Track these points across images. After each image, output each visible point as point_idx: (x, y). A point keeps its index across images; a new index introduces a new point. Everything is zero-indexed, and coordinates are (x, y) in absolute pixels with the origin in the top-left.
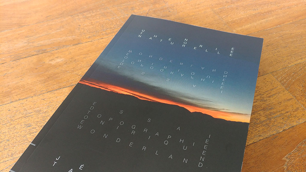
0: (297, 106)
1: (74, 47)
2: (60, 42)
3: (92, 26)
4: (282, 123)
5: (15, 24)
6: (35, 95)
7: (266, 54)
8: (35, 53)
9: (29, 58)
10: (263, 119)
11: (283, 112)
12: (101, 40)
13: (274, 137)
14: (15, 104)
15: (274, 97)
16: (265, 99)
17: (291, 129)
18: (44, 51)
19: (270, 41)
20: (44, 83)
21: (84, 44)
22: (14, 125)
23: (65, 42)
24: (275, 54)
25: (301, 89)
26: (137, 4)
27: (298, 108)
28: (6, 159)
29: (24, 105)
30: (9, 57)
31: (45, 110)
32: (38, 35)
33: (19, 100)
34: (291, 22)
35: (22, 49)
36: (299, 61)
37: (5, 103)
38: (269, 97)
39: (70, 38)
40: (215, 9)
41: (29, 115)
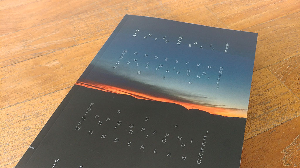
0: (294, 99)
1: (70, 49)
2: (55, 45)
3: (87, 28)
4: (279, 117)
5: (11, 28)
6: (33, 98)
7: (261, 49)
8: (32, 57)
9: (26, 62)
10: (260, 113)
11: (280, 106)
12: (97, 41)
13: (272, 131)
14: (13, 108)
15: (270, 91)
16: (261, 93)
17: (288, 122)
18: (41, 55)
19: (264, 35)
20: (42, 85)
21: (79, 46)
22: (12, 129)
23: (61, 44)
24: (270, 48)
25: (297, 82)
26: (131, 4)
27: (294, 101)
28: (6, 163)
29: (22, 108)
30: (6, 61)
31: (43, 113)
32: (34, 39)
33: (17, 103)
34: (285, 15)
35: (18, 53)
36: (294, 54)
37: (3, 107)
38: (266, 91)
39: (66, 40)
40: (209, 6)
41: (28, 118)
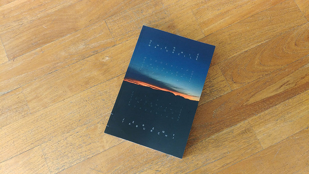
2: (104, 45)
4: (216, 94)
6: (101, 83)
8: (92, 54)
9: (90, 57)
11: (218, 88)
13: (211, 101)
15: (216, 80)
18: (97, 52)
19: (222, 39)
20: (104, 75)
29: (98, 89)
32: (89, 39)
33: (94, 86)
34: (239, 21)
39: (109, 41)
40: (194, 10)
